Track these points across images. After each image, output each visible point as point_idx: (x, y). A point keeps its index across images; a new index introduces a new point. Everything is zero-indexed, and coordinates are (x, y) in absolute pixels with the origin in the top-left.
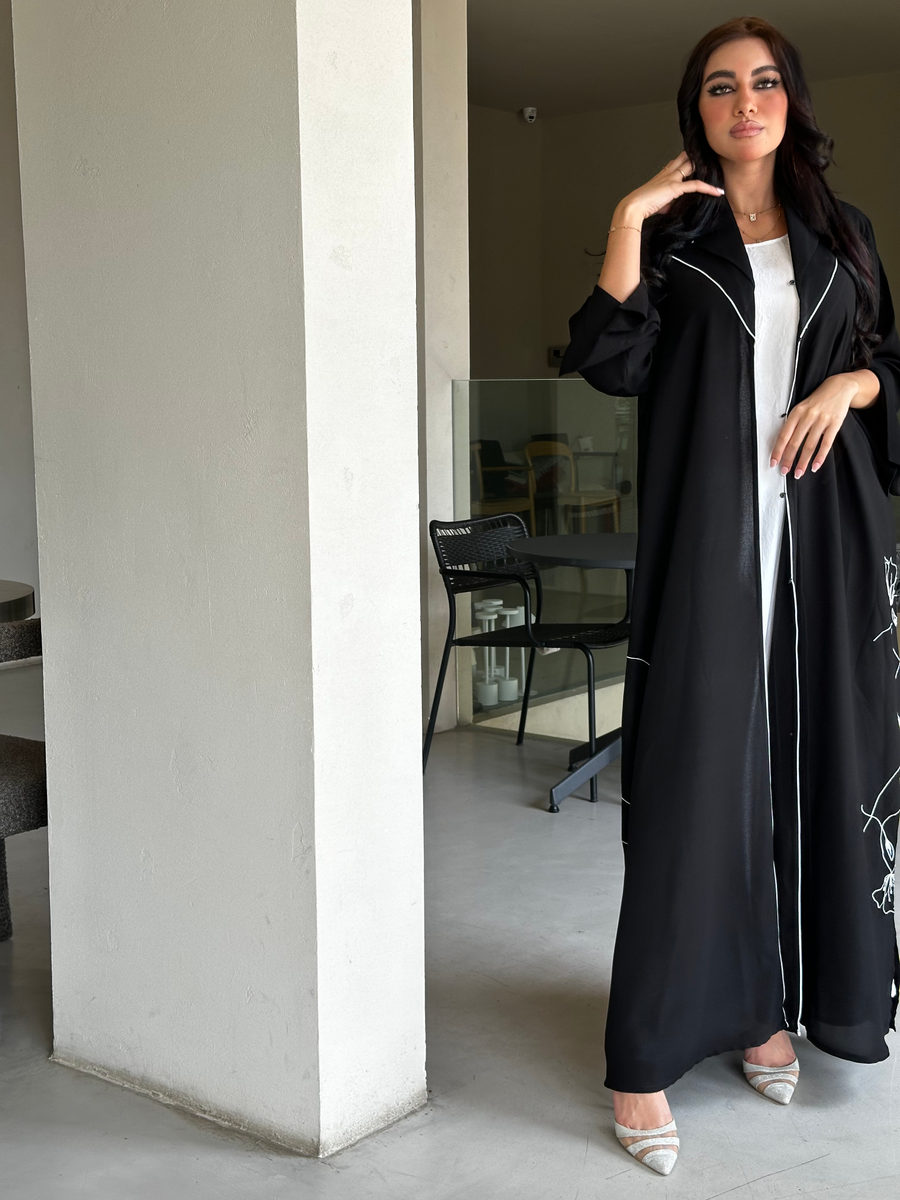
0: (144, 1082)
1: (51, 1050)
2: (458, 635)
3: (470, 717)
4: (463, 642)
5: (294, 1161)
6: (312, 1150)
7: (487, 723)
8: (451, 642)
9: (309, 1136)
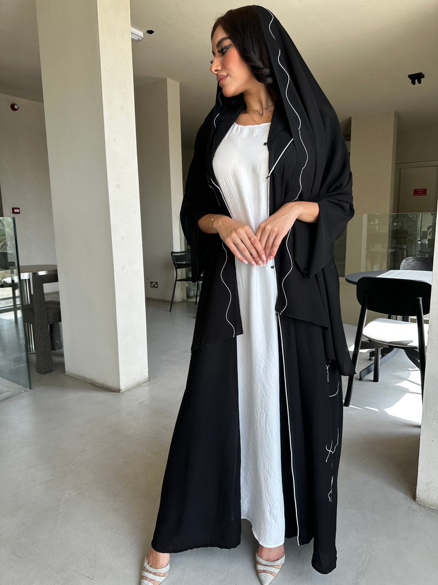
0: (84, 378)
1: (65, 372)
2: (178, 279)
3: (186, 299)
4: (179, 280)
5: (114, 393)
6: (118, 391)
7: (190, 300)
8: (176, 280)
9: (118, 388)
